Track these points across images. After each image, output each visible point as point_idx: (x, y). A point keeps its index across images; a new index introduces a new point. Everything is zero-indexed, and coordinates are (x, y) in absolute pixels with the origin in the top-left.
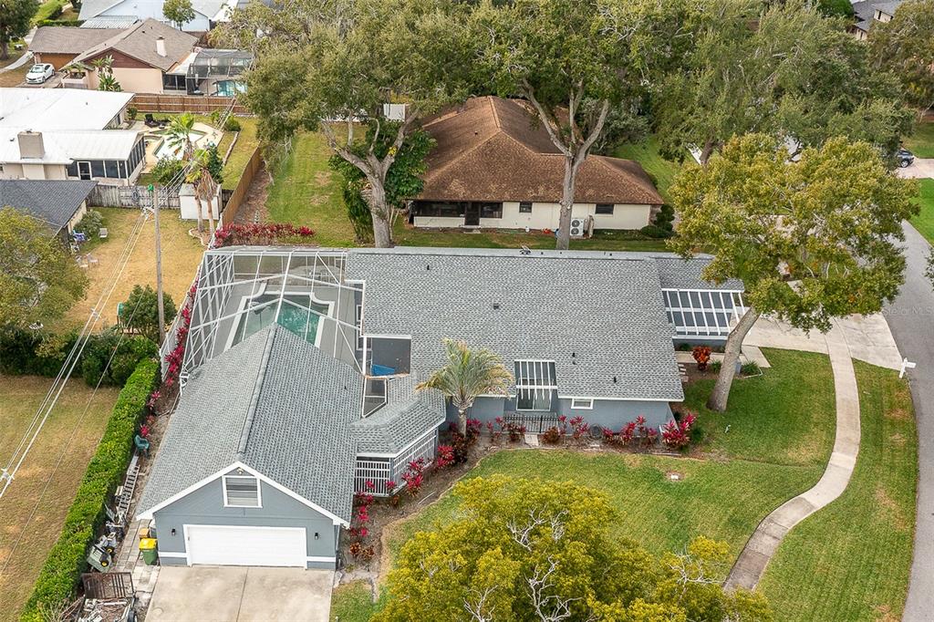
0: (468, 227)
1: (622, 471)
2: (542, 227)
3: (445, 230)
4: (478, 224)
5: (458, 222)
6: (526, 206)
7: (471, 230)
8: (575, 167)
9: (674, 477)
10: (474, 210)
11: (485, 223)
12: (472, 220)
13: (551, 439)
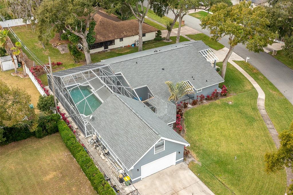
0: (105, 50)
1: (218, 105)
2: (127, 45)
3: (99, 52)
4: (108, 48)
5: (102, 49)
6: (121, 39)
7: (107, 51)
8: (142, 23)
9: (231, 103)
10: (106, 44)
11: (110, 47)
12: (106, 47)
13: (194, 103)
